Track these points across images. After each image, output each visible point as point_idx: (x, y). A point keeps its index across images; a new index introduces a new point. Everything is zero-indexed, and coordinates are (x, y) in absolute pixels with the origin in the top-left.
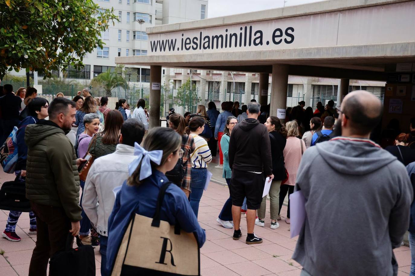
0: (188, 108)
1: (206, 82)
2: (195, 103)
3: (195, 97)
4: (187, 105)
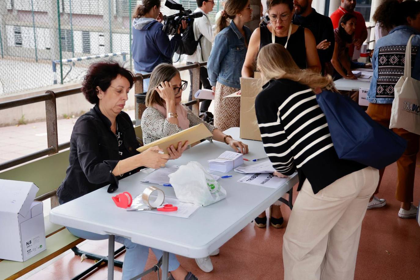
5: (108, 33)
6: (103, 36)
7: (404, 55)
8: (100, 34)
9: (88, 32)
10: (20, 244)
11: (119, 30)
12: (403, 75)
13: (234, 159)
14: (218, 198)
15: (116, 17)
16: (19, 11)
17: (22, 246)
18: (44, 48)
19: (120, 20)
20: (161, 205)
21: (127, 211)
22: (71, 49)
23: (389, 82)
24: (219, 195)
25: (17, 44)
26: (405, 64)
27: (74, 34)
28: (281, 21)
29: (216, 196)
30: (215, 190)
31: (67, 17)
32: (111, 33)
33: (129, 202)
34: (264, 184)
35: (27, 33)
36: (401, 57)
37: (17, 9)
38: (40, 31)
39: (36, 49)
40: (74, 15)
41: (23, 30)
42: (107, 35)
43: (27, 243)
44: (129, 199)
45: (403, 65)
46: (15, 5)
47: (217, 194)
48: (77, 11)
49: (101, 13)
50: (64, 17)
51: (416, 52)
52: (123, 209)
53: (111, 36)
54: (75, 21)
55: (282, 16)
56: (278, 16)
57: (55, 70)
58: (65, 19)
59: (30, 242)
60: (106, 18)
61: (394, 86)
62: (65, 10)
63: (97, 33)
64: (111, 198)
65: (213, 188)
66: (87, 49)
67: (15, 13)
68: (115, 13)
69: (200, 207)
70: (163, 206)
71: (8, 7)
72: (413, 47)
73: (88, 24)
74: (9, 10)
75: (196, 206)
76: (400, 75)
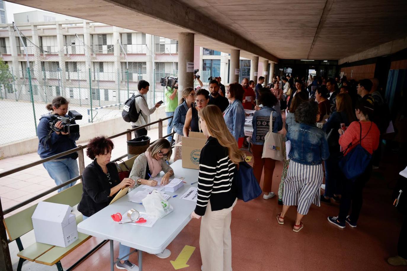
0: (4, 86)
1: (18, 62)
2: (10, 82)
3: (10, 76)
4: (3, 83)
5: (118, 90)
6: (115, 91)
7: (269, 121)
8: (114, 90)
9: (107, 89)
10: (64, 239)
11: (123, 88)
12: (269, 131)
13: (178, 184)
14: (168, 212)
15: (122, 82)
16: (72, 80)
17: (65, 240)
18: (84, 99)
19: (124, 83)
20: (138, 219)
21: (120, 224)
22: (99, 98)
23: (263, 134)
24: (169, 210)
25: (71, 97)
26: (270, 125)
27: (100, 91)
28: (201, 103)
29: (167, 211)
30: (166, 208)
31: (97, 82)
32: (119, 90)
33: (120, 218)
34: (194, 199)
35: (76, 91)
36: (268, 122)
37: (71, 79)
38: (82, 90)
39: (80, 100)
40: (100, 81)
41: (74, 90)
42: (117, 91)
43: (68, 238)
44: (120, 217)
45: (269, 126)
46: (70, 77)
47: (168, 210)
48: (101, 79)
49: (114, 80)
50: (95, 82)
51: (275, 120)
52: (117, 222)
53: (119, 92)
54: (100, 84)
55: (201, 101)
56: (199, 101)
57: (89, 114)
58: (96, 83)
59: (69, 237)
60: (117, 82)
61: (265, 136)
62: (96, 79)
63: (112, 90)
64: (110, 216)
65: (165, 206)
66: (107, 98)
67: (70, 81)
68: (121, 80)
69: (159, 219)
70: (138, 220)
71: (66, 78)
72: (273, 117)
73: (108, 85)
74: (67, 80)
75: (157, 218)
76: (268, 131)
